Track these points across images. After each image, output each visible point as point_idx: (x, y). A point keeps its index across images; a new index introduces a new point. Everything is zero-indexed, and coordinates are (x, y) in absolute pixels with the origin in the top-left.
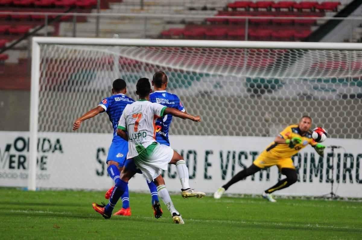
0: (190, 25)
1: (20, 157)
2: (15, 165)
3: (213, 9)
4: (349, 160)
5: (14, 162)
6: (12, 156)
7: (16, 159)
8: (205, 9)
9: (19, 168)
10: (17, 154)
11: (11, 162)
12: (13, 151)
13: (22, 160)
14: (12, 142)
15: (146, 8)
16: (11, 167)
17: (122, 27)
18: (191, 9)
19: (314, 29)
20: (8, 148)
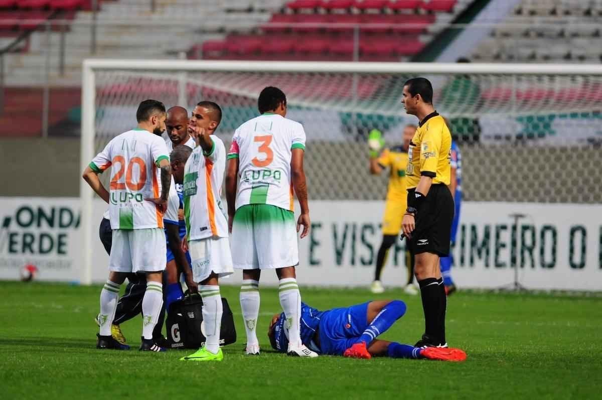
0: (234, 35)
1: (25, 236)
2: (18, 247)
3: (262, 11)
4: (528, 234)
5: (16, 243)
6: (12, 235)
7: (19, 239)
8: (250, 10)
9: (24, 251)
10: (21, 231)
11: (12, 243)
12: (14, 227)
13: (28, 239)
14: (12, 213)
15: (158, 9)
16: (11, 250)
17: (128, 38)
18: (230, 11)
19: (424, 40)
20: (7, 222)
